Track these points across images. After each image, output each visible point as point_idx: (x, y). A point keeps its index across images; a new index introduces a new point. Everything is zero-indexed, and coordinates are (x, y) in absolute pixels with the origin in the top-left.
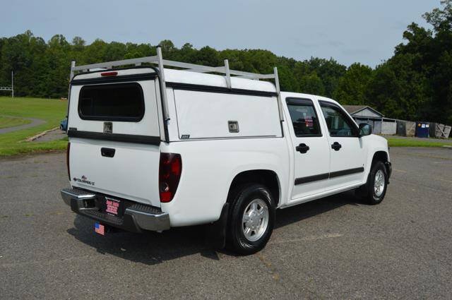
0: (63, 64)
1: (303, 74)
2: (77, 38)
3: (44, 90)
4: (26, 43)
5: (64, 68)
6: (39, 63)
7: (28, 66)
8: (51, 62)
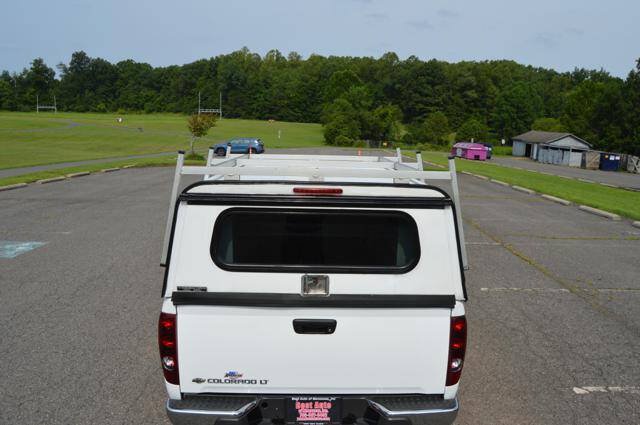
0: (277, 83)
1: (561, 91)
2: (292, 53)
3: (258, 110)
4: (241, 60)
5: (277, 87)
6: (254, 81)
7: (242, 85)
8: (264, 81)
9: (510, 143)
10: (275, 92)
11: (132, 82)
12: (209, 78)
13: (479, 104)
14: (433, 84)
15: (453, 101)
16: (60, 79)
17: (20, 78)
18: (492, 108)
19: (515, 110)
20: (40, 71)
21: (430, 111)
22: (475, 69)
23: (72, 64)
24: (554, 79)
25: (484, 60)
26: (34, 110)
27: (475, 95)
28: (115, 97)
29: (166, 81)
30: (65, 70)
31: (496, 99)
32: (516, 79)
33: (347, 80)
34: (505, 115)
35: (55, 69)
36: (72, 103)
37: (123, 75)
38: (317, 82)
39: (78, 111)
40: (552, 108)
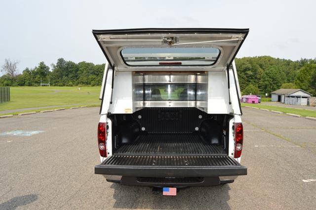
1: (295, 70)
9: (270, 96)
11: (85, 72)
13: (253, 77)
16: (52, 71)
17: (34, 70)
18: (260, 79)
19: (272, 80)
20: (43, 68)
22: (250, 60)
23: (57, 64)
24: (291, 64)
25: (255, 56)
26: (39, 85)
27: (251, 73)
28: (77, 79)
29: (101, 71)
30: (54, 67)
31: (262, 75)
32: (271, 65)
34: (267, 83)
35: (50, 66)
36: (57, 82)
37: (80, 69)
39: (60, 86)
40: (290, 78)
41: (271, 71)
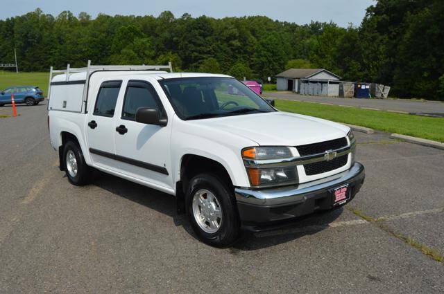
0: (70, 39)
1: (303, 39)
2: (82, 13)
4: (36, 21)
5: (70, 43)
6: (48, 39)
7: (38, 42)
8: (59, 38)
10: (69, 48)
12: (6, 36)
13: (242, 51)
14: (204, 36)
15: (221, 49)
18: (252, 54)
19: (271, 55)
21: (203, 58)
22: (236, 23)
24: (297, 29)
25: (243, 16)
27: (239, 44)
31: (255, 47)
32: (268, 30)
33: (132, 34)
34: (264, 59)
38: (106, 37)
40: (297, 52)
41: (270, 39)
